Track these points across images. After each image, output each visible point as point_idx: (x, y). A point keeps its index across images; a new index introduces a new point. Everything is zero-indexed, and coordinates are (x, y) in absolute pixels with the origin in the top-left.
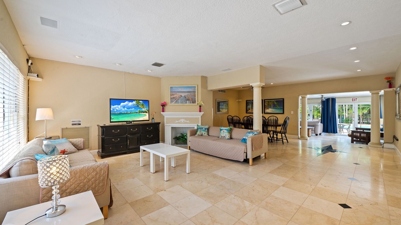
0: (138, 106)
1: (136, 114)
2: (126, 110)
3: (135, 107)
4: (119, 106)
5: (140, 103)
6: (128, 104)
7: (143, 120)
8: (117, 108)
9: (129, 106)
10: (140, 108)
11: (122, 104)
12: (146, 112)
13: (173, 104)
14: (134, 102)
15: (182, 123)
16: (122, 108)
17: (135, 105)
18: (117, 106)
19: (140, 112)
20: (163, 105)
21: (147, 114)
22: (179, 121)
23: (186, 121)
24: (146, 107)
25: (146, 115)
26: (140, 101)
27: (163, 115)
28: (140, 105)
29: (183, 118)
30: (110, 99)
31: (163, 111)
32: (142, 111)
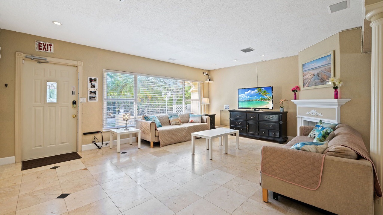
0: (260, 93)
1: (258, 101)
2: (249, 98)
3: (257, 95)
4: (244, 95)
5: (261, 91)
6: (251, 92)
7: (265, 108)
8: (242, 97)
9: (252, 94)
10: (262, 95)
11: (246, 93)
12: (269, 100)
13: (305, 88)
14: (256, 91)
15: (313, 116)
16: (246, 96)
17: (257, 93)
18: (242, 94)
19: (262, 100)
20: (295, 90)
21: (270, 102)
22: (310, 113)
23: (318, 113)
24: (269, 94)
25: (268, 103)
26: (262, 89)
27: (295, 103)
28: (262, 93)
29: (315, 109)
30: (238, 89)
31: (295, 99)
32: (264, 99)
